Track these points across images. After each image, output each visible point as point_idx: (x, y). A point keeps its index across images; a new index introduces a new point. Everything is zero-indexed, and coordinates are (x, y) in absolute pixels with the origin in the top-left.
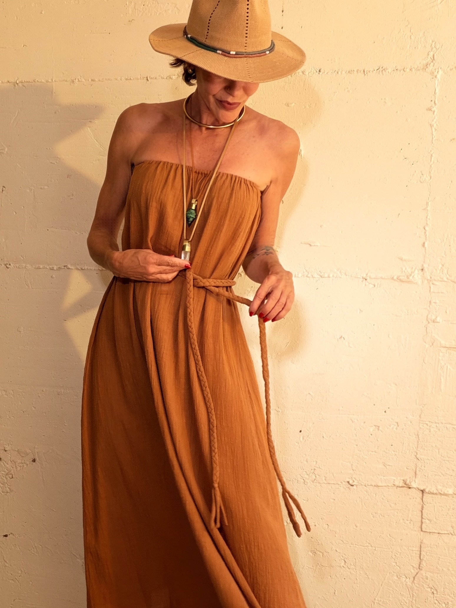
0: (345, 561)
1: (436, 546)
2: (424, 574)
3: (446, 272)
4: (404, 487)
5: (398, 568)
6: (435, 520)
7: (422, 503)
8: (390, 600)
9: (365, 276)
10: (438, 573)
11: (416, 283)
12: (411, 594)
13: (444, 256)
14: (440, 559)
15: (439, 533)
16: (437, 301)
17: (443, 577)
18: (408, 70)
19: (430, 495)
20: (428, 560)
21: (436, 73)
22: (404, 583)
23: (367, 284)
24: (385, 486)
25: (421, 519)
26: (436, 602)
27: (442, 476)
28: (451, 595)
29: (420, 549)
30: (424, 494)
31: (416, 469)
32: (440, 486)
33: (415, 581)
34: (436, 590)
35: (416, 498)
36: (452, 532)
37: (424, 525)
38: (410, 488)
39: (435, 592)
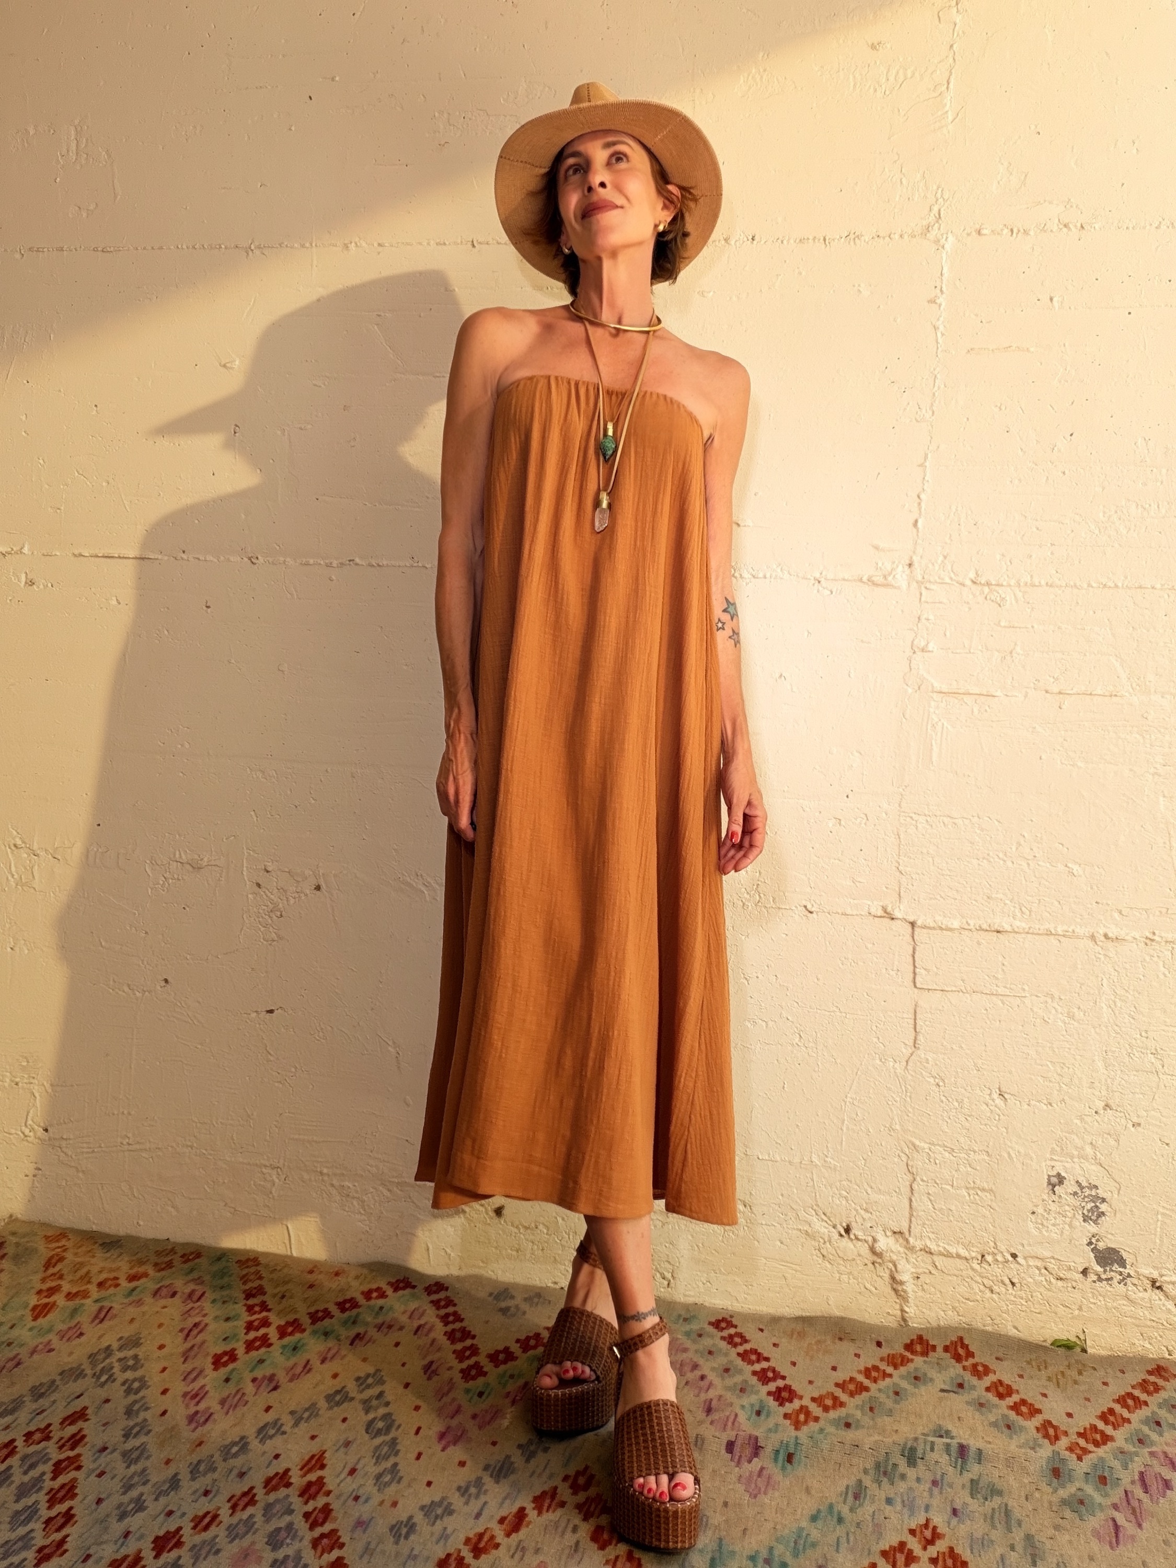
0: (800, 1035)
1: (940, 1010)
2: (923, 1056)
3: (949, 568)
4: (883, 917)
5: (882, 1046)
6: (935, 969)
7: (913, 943)
8: (870, 1098)
9: (818, 575)
10: (944, 1054)
11: (898, 588)
12: (903, 1087)
13: (948, 541)
14: (947, 1032)
15: (942, 990)
16: (931, 617)
17: (953, 1060)
18: (897, 236)
19: (925, 930)
20: (928, 1034)
21: (943, 241)
22: (892, 1070)
23: (821, 589)
24: (857, 915)
25: (912, 968)
26: (943, 1098)
28: (966, 1088)
29: (915, 1016)
30: (915, 929)
31: (900, 889)
32: (940, 915)
33: (909, 1068)
34: (943, 1081)
35: (903, 935)
36: (963, 988)
37: (918, 979)
38: (892, 919)
39: (941, 1084)
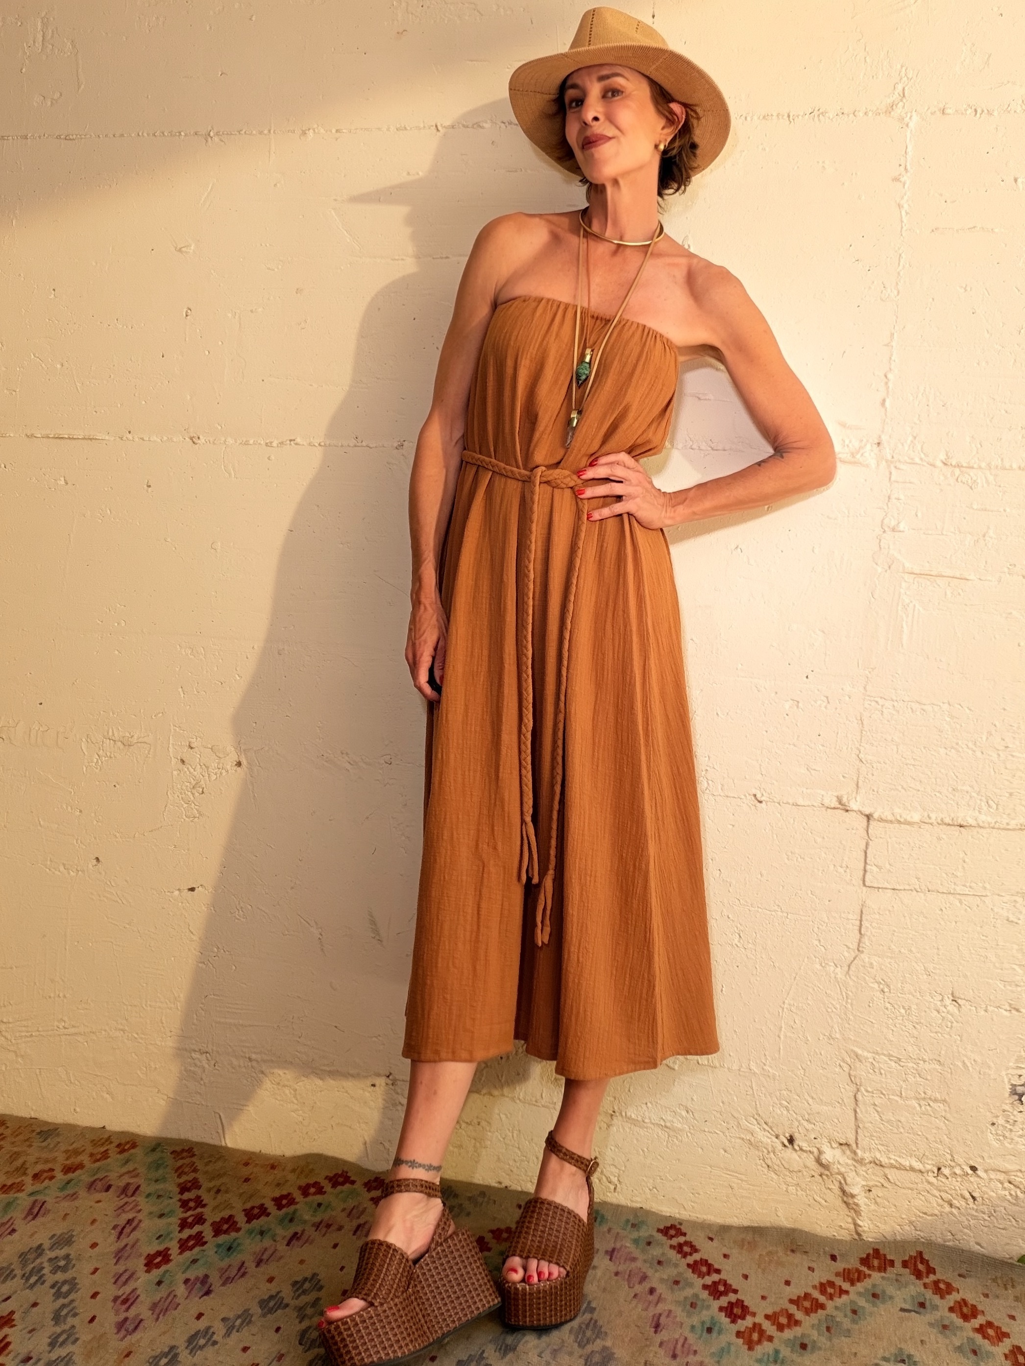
0: (740, 936)
1: (889, 911)
2: (867, 960)
4: (837, 808)
5: (823, 949)
6: (888, 866)
7: (867, 838)
8: (809, 1004)
10: (891, 958)
12: (844, 994)
14: (896, 934)
15: (893, 889)
16: (902, 497)
17: (901, 964)
19: (882, 824)
20: (874, 936)
22: (833, 975)
24: (808, 806)
25: (863, 864)
26: (888, 1005)
27: (903, 791)
28: (915, 994)
29: (861, 917)
30: (871, 822)
31: (858, 779)
32: (899, 808)
33: (851, 972)
34: (888, 986)
35: (857, 829)
36: (917, 887)
37: (868, 877)
38: (847, 811)
39: (886, 990)
